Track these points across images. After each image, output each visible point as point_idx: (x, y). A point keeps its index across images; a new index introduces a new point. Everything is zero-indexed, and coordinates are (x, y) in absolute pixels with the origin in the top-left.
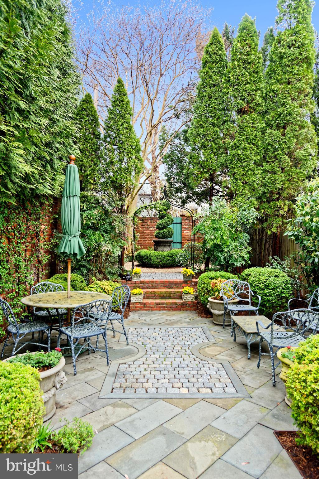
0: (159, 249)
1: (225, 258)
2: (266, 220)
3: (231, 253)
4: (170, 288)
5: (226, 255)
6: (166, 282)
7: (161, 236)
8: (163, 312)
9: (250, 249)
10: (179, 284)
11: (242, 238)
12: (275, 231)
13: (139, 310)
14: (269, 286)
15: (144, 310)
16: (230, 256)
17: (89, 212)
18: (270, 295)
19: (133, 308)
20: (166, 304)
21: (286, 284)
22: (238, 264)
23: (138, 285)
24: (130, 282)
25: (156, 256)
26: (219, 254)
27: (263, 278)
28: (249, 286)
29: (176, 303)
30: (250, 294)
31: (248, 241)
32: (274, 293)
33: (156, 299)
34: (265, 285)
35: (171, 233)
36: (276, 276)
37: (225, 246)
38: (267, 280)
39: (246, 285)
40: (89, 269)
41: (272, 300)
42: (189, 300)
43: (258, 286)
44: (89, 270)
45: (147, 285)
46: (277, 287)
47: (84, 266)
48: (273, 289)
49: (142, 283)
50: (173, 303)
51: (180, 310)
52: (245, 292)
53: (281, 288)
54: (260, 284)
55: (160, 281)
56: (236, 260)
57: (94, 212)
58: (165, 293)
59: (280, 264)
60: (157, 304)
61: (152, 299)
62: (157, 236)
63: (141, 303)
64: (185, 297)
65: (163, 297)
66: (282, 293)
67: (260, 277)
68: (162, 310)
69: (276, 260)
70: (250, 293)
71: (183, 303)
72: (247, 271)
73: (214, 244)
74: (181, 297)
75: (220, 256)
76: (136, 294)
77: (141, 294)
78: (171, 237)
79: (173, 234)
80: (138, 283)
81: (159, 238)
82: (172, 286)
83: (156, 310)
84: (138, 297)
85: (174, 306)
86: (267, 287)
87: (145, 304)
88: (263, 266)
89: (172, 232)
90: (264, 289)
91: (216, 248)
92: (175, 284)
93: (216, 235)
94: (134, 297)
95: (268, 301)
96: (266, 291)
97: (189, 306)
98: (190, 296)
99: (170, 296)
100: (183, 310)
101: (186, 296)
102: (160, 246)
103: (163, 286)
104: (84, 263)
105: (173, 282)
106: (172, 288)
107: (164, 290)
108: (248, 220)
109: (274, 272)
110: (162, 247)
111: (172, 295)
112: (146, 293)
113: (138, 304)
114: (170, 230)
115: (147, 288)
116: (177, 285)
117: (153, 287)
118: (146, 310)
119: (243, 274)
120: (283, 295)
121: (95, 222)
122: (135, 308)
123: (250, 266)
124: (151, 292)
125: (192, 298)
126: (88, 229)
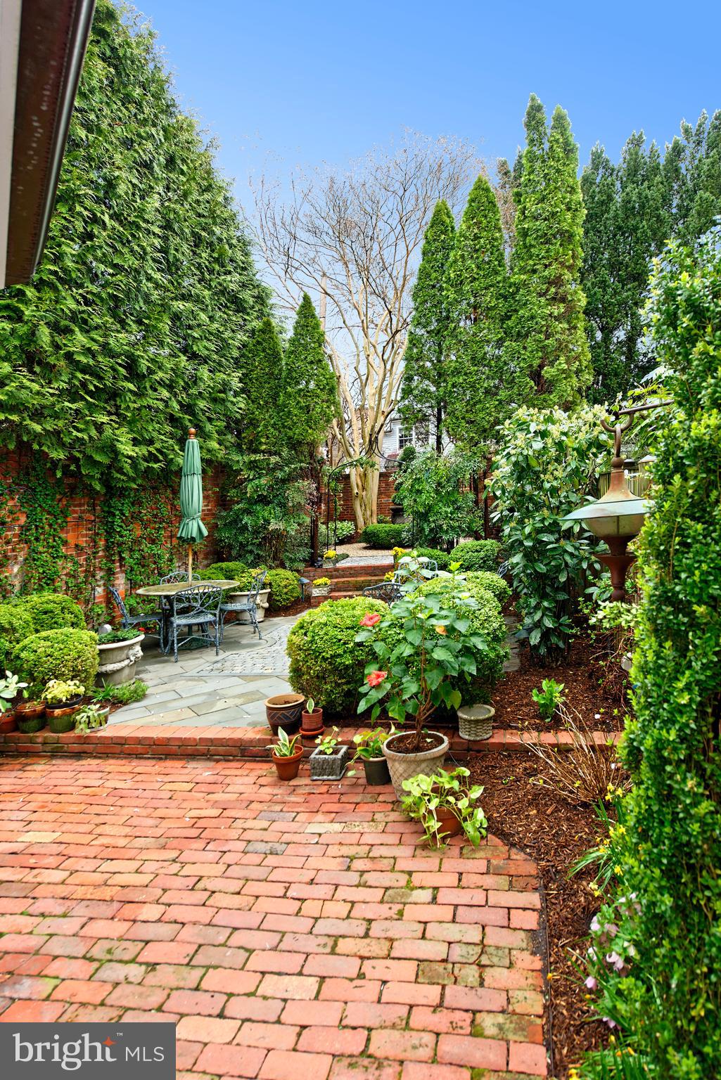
0: (399, 520)
4: (374, 575)
6: (368, 567)
10: (386, 569)
17: (257, 482)
24: (319, 570)
40: (258, 554)
44: (258, 557)
45: (342, 573)
47: (251, 552)
49: (337, 570)
55: (362, 567)
57: (263, 481)
58: (363, 582)
63: (325, 597)
65: (360, 588)
76: (319, 585)
77: (326, 585)
81: (398, 505)
82: (377, 573)
84: (321, 589)
92: (380, 570)
94: (316, 589)
102: (399, 516)
103: (365, 573)
104: (250, 548)
105: (378, 566)
107: (362, 579)
112: (336, 583)
113: (321, 598)
116: (383, 570)
121: (265, 494)
122: (317, 603)
124: (344, 582)
126: (256, 502)
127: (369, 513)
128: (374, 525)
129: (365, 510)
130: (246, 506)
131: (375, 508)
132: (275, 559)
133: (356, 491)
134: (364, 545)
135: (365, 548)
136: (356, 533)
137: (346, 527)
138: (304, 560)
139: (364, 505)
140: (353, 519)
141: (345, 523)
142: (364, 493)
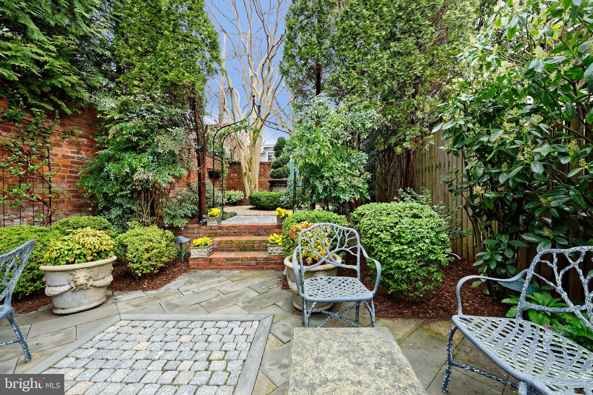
0: (274, 189)
1: (325, 188)
2: (394, 133)
3: (336, 179)
4: (258, 235)
5: (327, 182)
6: (252, 226)
7: (275, 175)
8: (237, 272)
9: (369, 176)
10: (270, 229)
11: (354, 157)
12: (409, 147)
13: (202, 269)
14: (400, 237)
15: (209, 269)
16: (335, 185)
18: (402, 257)
19: (193, 266)
20: (242, 259)
21: (438, 233)
22: (346, 197)
23: (214, 231)
24: (204, 227)
25: (266, 196)
26: (317, 183)
27: (388, 221)
28: (357, 236)
29: (255, 259)
30: (358, 255)
31: (365, 162)
32: (411, 253)
33: (233, 251)
34: (393, 235)
35: (286, 172)
36: (415, 216)
37: (326, 169)
38: (397, 223)
39: (352, 235)
41: (407, 267)
42: (276, 254)
43: (377, 236)
45: (226, 231)
46: (418, 240)
48: (410, 243)
49: (220, 228)
50: (251, 259)
51: (262, 268)
52: (348, 250)
53: (427, 241)
54: (382, 231)
55: (245, 226)
56: (344, 191)
57: (130, 123)
58: (246, 243)
59: (415, 198)
60: (228, 260)
61: (227, 251)
62: (272, 176)
63: (205, 259)
64: (270, 249)
65: (243, 249)
66: (430, 252)
67: (382, 218)
68: (236, 269)
69: (409, 194)
70: (359, 252)
71: (266, 259)
72: (360, 209)
73: (306, 164)
74: (265, 249)
75: (318, 185)
76: (198, 246)
77: (206, 245)
78: (287, 177)
79: (289, 173)
80: (214, 228)
81: (274, 178)
82: (261, 233)
83: (226, 269)
84: (200, 250)
85: (253, 262)
86: (397, 238)
87: (211, 260)
88: (387, 200)
89: (288, 171)
90: (389, 243)
91: (314, 174)
92: (265, 229)
93: (310, 150)
94: (195, 250)
95: (399, 267)
96: (395, 248)
97: (275, 263)
98: (277, 248)
99: (253, 247)
100: (267, 269)
101: (272, 248)
102: (275, 186)
103: (249, 233)
104: (118, 200)
105: (262, 226)
106: (261, 235)
107: (244, 238)
108: (363, 125)
109: (411, 208)
110: (277, 188)
111: (256, 245)
112: (220, 242)
113: (200, 259)
114: (285, 169)
115: (227, 235)
116: (267, 230)
117: (236, 234)
118: (212, 269)
119: (354, 214)
120: (432, 257)
122: (196, 266)
123: (368, 202)
124: (226, 242)
125: (280, 251)
126: (126, 150)
127: (253, 186)
128: (257, 192)
129: (251, 184)
130: (111, 153)
131: (257, 183)
132: (152, 214)
133: (244, 171)
134: (250, 207)
135: (251, 209)
136: (245, 198)
137: (237, 195)
138: (186, 216)
139: (250, 181)
140: (243, 189)
141: (237, 192)
142: (250, 173)
